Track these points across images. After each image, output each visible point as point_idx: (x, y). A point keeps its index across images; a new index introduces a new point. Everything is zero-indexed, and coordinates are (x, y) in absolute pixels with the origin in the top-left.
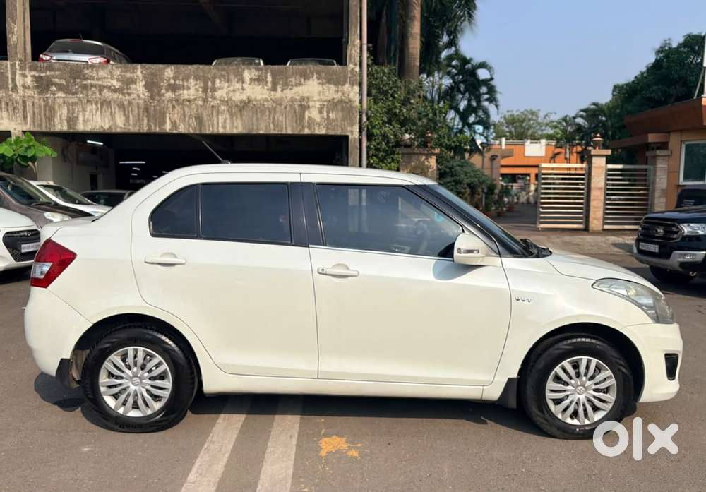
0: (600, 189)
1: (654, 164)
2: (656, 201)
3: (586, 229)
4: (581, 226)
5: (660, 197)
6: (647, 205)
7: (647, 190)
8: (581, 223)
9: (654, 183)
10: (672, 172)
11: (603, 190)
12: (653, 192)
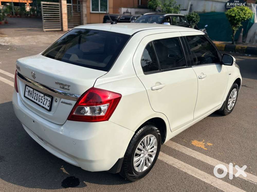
0: (65, 14)
1: (82, 4)
2: (84, 18)
3: (62, 30)
4: (60, 29)
5: (85, 17)
6: (80, 20)
7: (80, 14)
8: (59, 28)
9: (82, 11)
10: (88, 7)
11: (67, 14)
12: (83, 15)
